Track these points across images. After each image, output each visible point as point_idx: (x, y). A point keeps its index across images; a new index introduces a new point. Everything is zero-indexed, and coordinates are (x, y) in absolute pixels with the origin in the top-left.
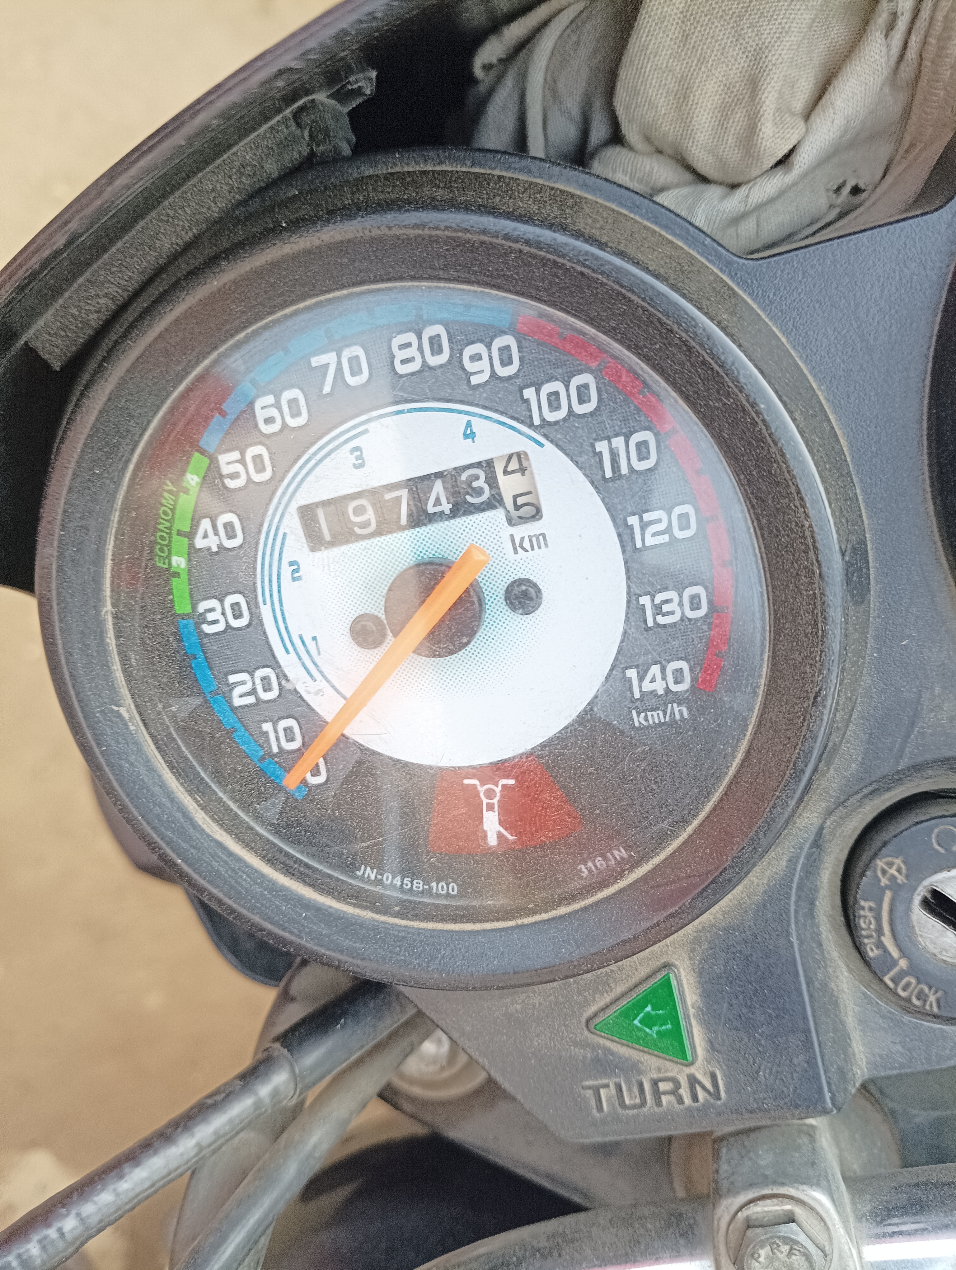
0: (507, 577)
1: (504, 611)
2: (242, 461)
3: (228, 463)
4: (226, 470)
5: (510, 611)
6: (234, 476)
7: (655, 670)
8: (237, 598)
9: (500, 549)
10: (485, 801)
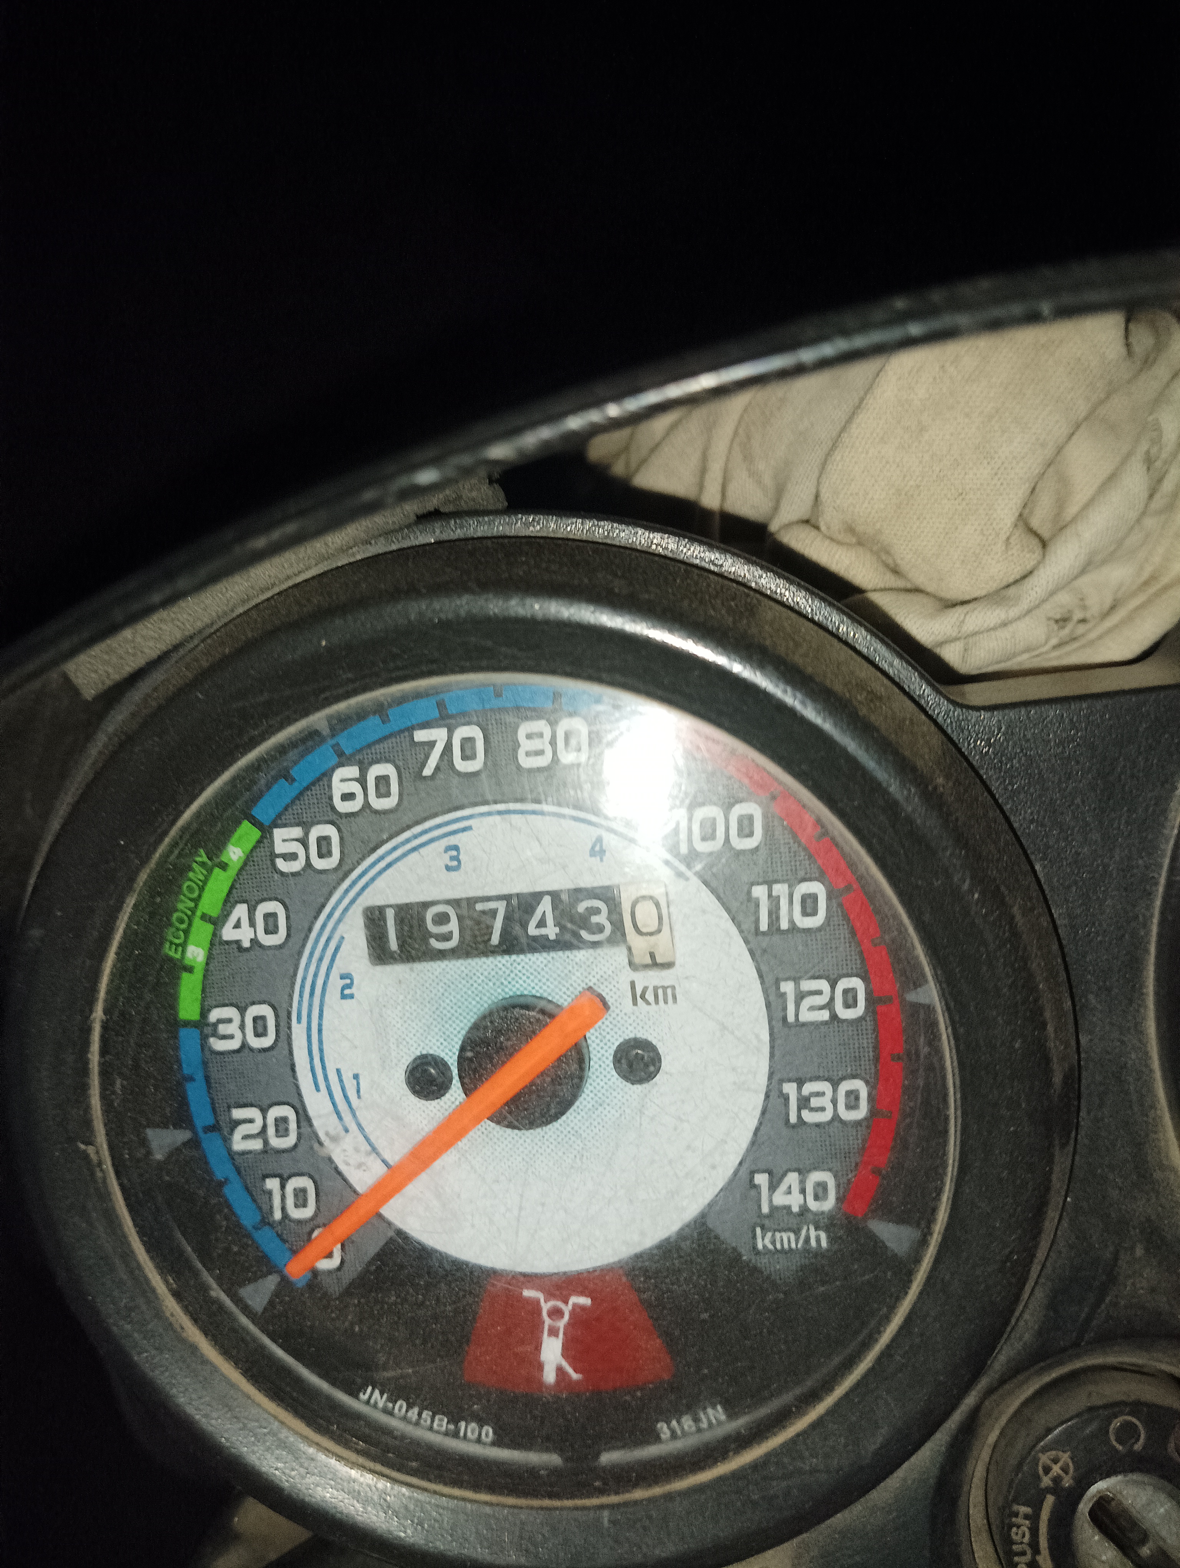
8: (265, 1010)
10: (547, 1321)
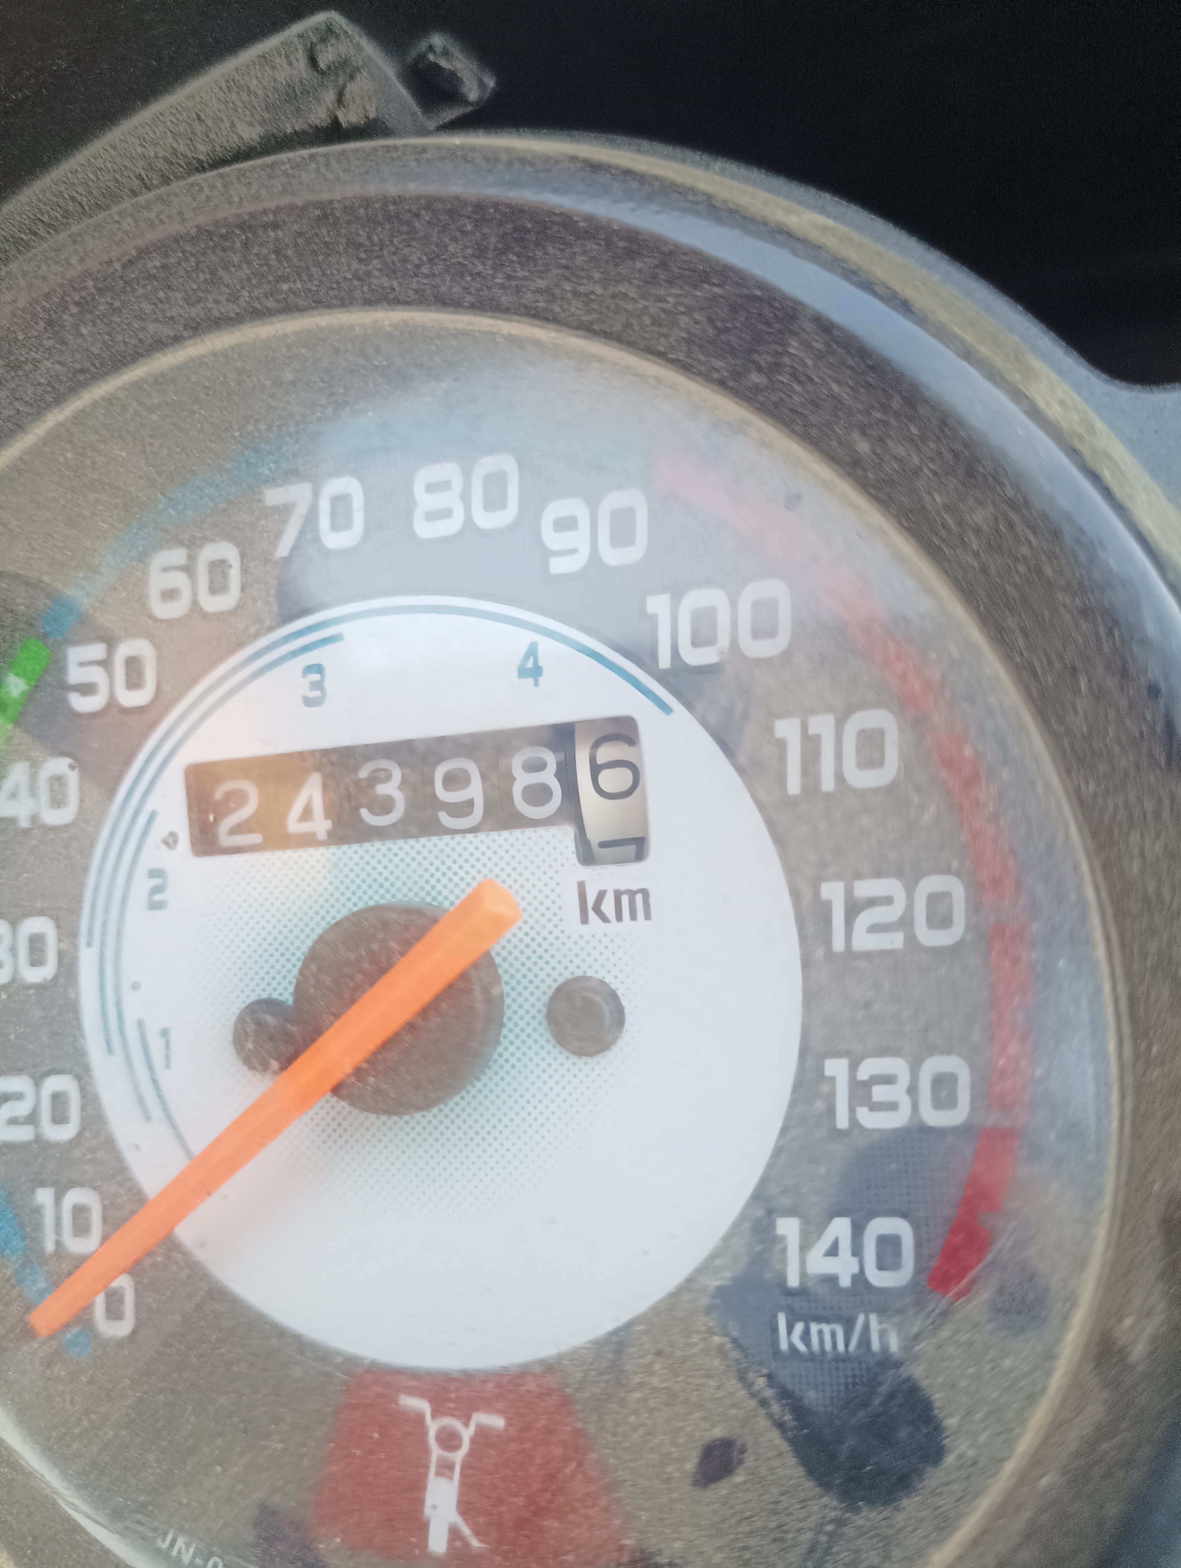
0: (560, 968)
1: (542, 1041)
2: (105, 664)
3: (82, 664)
4: (75, 675)
5: (553, 1042)
6: (87, 689)
7: (841, 1228)
9: (554, 908)
